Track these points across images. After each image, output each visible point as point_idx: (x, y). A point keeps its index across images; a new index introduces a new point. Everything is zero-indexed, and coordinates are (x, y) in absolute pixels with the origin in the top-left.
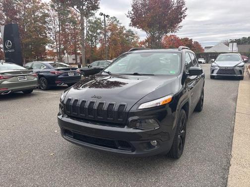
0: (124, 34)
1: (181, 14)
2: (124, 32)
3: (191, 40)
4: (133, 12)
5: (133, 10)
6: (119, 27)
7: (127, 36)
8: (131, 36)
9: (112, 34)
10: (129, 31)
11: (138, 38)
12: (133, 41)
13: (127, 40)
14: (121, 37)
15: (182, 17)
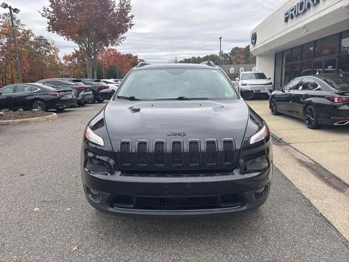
0: (32, 43)
1: (127, 21)
2: (32, 39)
3: (136, 57)
4: (51, 10)
5: (51, 6)
6: (21, 31)
7: (37, 46)
8: (45, 46)
9: (9, 42)
10: (40, 39)
11: (56, 50)
12: (48, 54)
13: (38, 53)
14: (27, 47)
15: (127, 26)
